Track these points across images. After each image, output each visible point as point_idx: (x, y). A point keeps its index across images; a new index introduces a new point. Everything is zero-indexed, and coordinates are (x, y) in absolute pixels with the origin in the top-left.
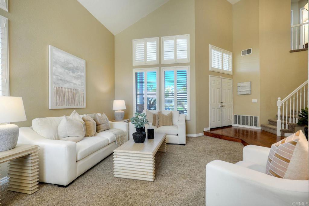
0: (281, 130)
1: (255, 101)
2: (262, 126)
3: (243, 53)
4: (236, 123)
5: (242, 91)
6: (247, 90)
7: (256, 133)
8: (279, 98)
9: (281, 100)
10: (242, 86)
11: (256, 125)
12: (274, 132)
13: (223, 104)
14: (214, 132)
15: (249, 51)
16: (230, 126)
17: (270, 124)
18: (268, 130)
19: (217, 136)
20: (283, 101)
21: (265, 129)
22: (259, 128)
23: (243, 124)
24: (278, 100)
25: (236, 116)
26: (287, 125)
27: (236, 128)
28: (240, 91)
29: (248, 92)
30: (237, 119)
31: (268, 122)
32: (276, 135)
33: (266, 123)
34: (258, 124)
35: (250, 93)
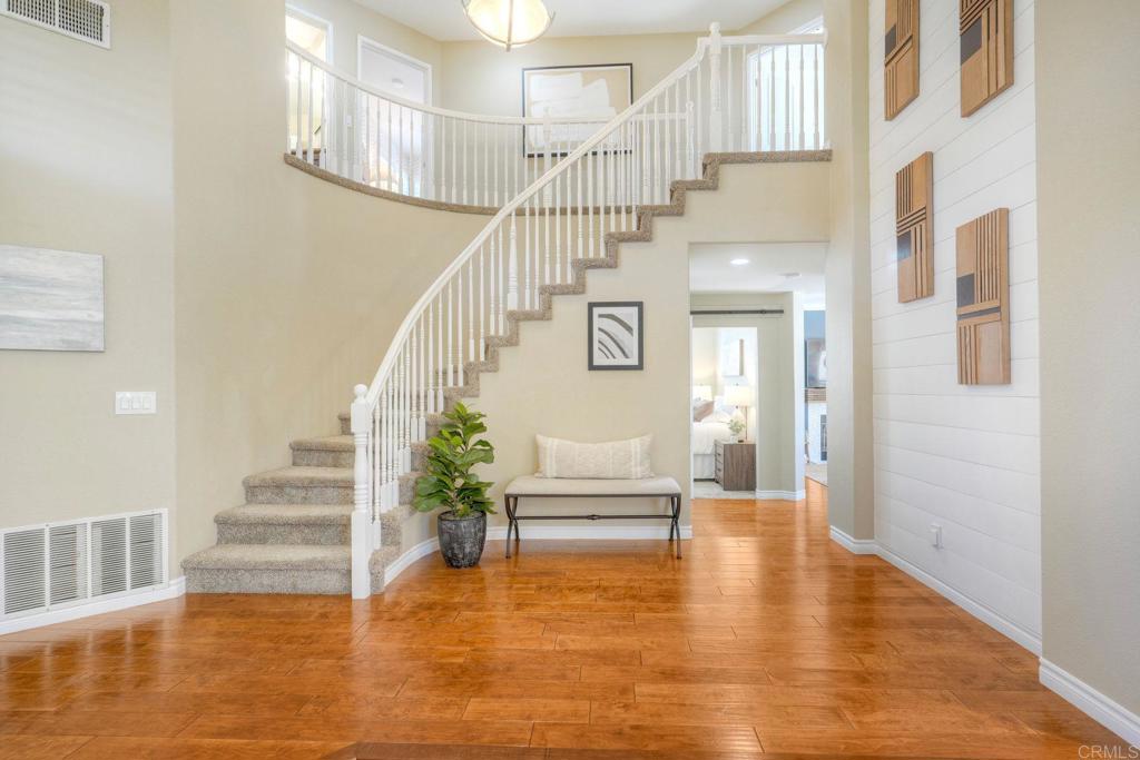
7: (146, 633)
8: (360, 388)
11: (145, 578)
17: (226, 541)
29: (76, 336)
31: (214, 528)
32: (348, 597)
33: (202, 538)
34: (167, 555)
35: (97, 344)
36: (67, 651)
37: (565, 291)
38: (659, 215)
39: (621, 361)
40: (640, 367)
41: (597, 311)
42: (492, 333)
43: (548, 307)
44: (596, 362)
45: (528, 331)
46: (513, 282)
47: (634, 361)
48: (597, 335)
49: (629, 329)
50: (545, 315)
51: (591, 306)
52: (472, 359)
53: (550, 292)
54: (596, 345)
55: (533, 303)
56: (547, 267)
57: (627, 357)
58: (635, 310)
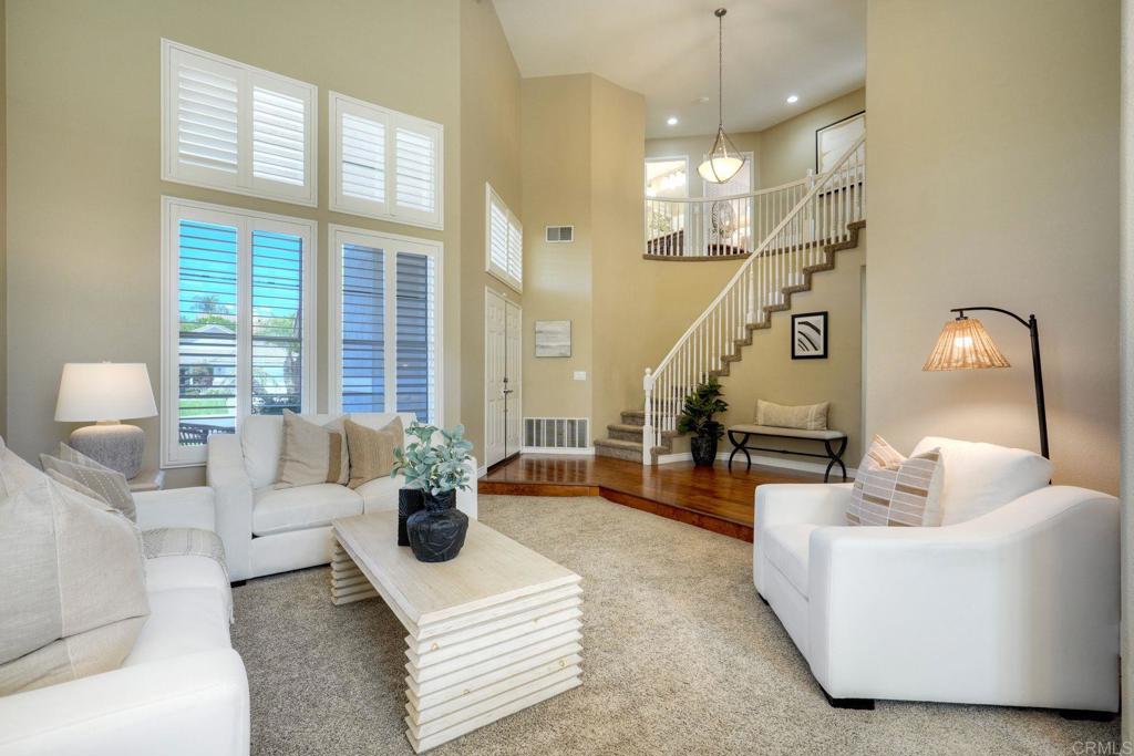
0: (652, 450)
1: (580, 375)
2: (597, 444)
3: (552, 234)
4: (530, 443)
5: (548, 347)
6: (559, 344)
7: (583, 464)
8: (648, 370)
9: (651, 374)
10: (548, 332)
11: (582, 445)
12: (634, 456)
13: (510, 386)
14: (498, 477)
15: (566, 233)
16: (516, 456)
17: (611, 437)
18: (616, 453)
19: (523, 490)
20: (655, 374)
21: (606, 453)
22: (589, 452)
23: (550, 444)
24: (645, 374)
25: (530, 423)
26: (659, 435)
27: (530, 457)
28: (543, 347)
29: (563, 351)
30: (533, 432)
31: (607, 431)
32: (642, 463)
33: (603, 435)
34: (589, 439)
35: (569, 354)
36: (561, 465)
37: (779, 309)
38: (838, 250)
39: (812, 352)
40: (825, 356)
41: (797, 320)
42: (739, 338)
43: (769, 319)
44: (797, 353)
45: (757, 335)
46: (751, 307)
47: (821, 352)
48: (797, 336)
49: (818, 331)
50: (767, 325)
51: (794, 317)
52: (727, 353)
53: (769, 311)
54: (797, 342)
55: (761, 318)
56: (770, 294)
57: (816, 349)
58: (821, 318)
